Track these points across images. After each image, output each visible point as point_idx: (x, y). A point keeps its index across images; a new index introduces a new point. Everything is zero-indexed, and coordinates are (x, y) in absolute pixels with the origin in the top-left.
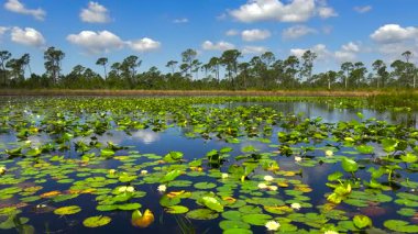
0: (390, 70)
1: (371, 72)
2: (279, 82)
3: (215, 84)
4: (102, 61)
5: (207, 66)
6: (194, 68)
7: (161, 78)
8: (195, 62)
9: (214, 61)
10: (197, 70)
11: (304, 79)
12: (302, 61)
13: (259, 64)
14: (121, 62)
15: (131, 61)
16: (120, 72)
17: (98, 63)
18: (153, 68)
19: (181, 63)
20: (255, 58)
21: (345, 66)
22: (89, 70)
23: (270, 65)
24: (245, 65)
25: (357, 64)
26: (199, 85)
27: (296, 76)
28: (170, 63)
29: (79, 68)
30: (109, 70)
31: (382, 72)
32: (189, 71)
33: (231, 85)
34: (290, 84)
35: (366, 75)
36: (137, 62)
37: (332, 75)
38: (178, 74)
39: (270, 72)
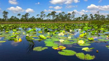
0: (94, 16)
1: (89, 17)
2: (66, 20)
3: (50, 20)
4: (19, 15)
5: (47, 16)
6: (44, 16)
7: (35, 19)
8: (44, 15)
9: (49, 14)
10: (45, 17)
11: (73, 19)
12: (72, 14)
13: (61, 15)
14: (24, 15)
15: (27, 14)
16: (24, 18)
17: (18, 15)
18: (33, 17)
19: (40, 15)
20: (60, 13)
21: (83, 15)
22: (15, 17)
23: (64, 15)
24: (57, 15)
25: (86, 15)
26: (45, 21)
27: (71, 18)
28: (38, 15)
29: (13, 17)
30: (21, 17)
31: (92, 17)
32: (43, 17)
33: (54, 21)
34: (69, 20)
35: (88, 18)
36: (29, 15)
37: (80, 18)
38: (40, 18)
39: (64, 17)
